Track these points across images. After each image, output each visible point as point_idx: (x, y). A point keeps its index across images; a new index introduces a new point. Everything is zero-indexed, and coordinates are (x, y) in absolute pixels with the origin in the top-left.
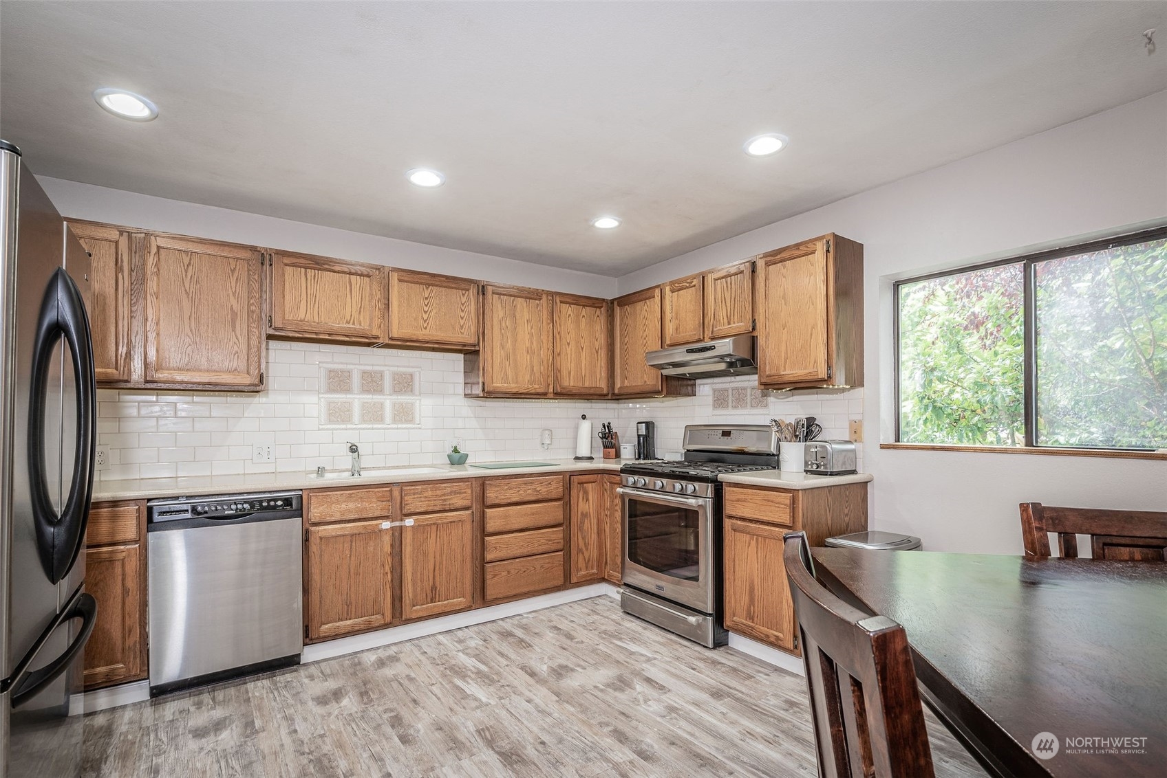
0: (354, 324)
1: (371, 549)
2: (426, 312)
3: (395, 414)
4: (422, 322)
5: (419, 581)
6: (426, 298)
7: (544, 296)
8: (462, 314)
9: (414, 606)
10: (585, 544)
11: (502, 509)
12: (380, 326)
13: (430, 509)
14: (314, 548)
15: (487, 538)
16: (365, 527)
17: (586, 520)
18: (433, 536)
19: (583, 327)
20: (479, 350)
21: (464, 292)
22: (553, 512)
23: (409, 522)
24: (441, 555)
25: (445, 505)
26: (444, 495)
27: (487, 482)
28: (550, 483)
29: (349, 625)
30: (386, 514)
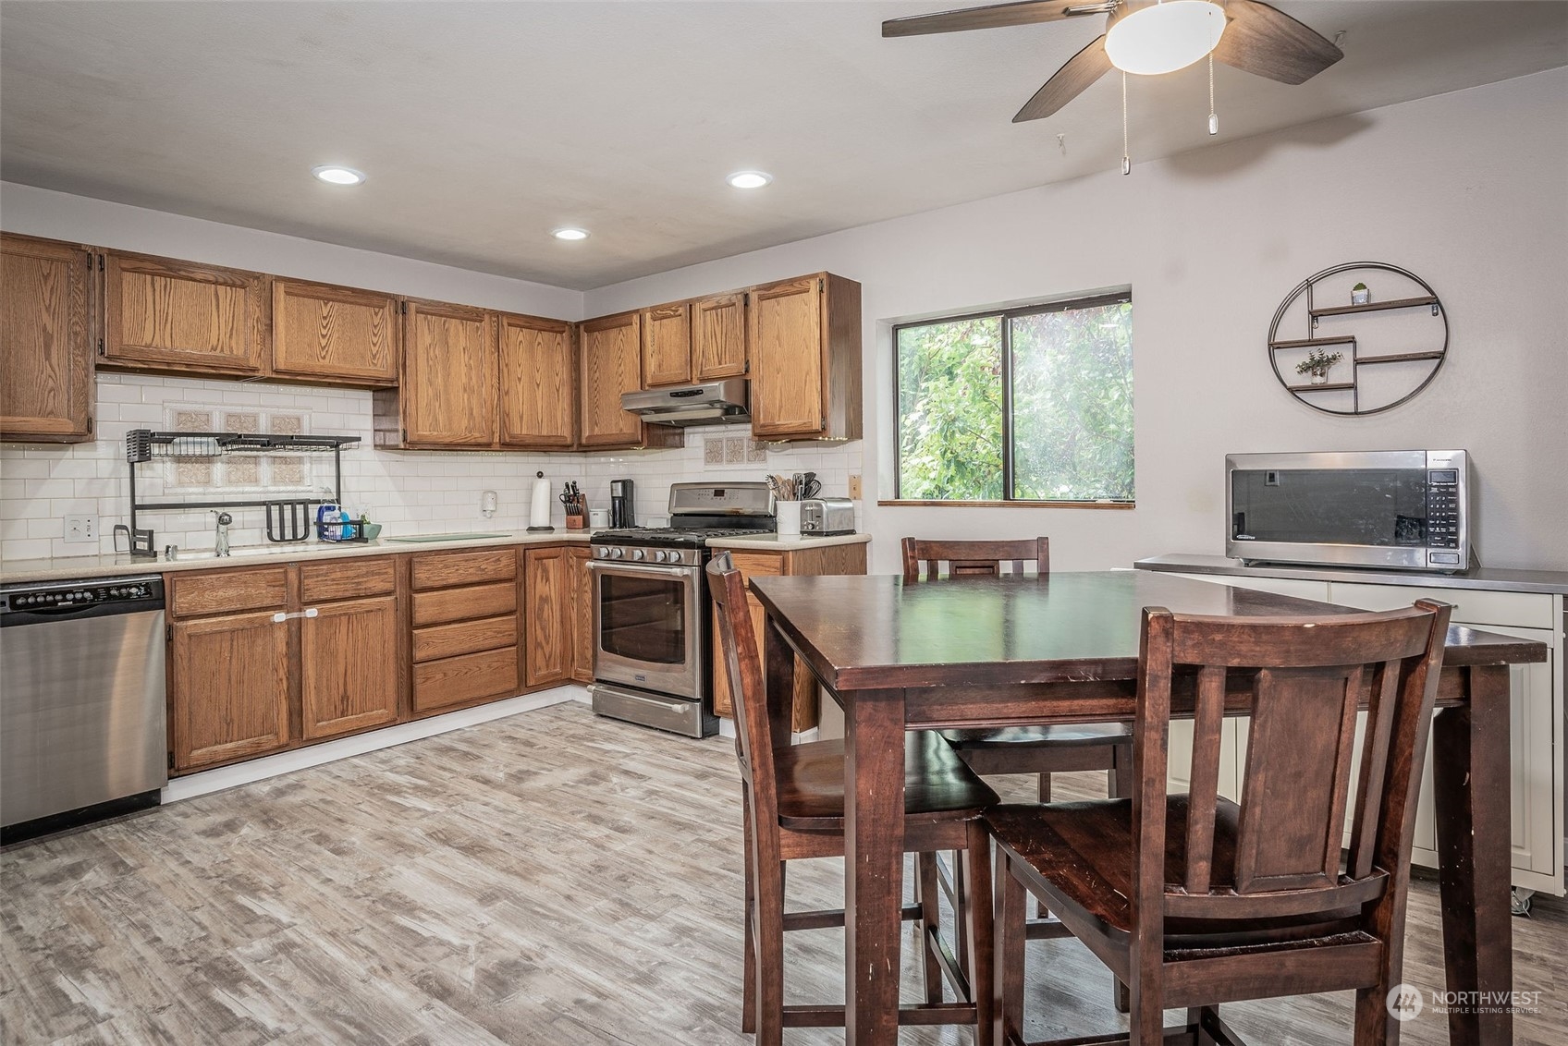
0: (222, 350)
1: (259, 649)
2: (324, 336)
3: (275, 472)
4: (318, 349)
5: (325, 690)
6: (325, 318)
7: (487, 317)
8: (375, 340)
9: (318, 721)
10: (545, 636)
11: (435, 593)
12: (260, 354)
13: (340, 595)
14: (180, 649)
15: (415, 632)
16: (250, 620)
17: (546, 606)
18: (344, 630)
19: (539, 358)
20: (398, 387)
21: (377, 310)
22: (502, 596)
23: (312, 612)
24: (354, 655)
25: (359, 589)
26: (358, 576)
27: (415, 560)
28: (499, 560)
29: (230, 749)
30: (279, 603)
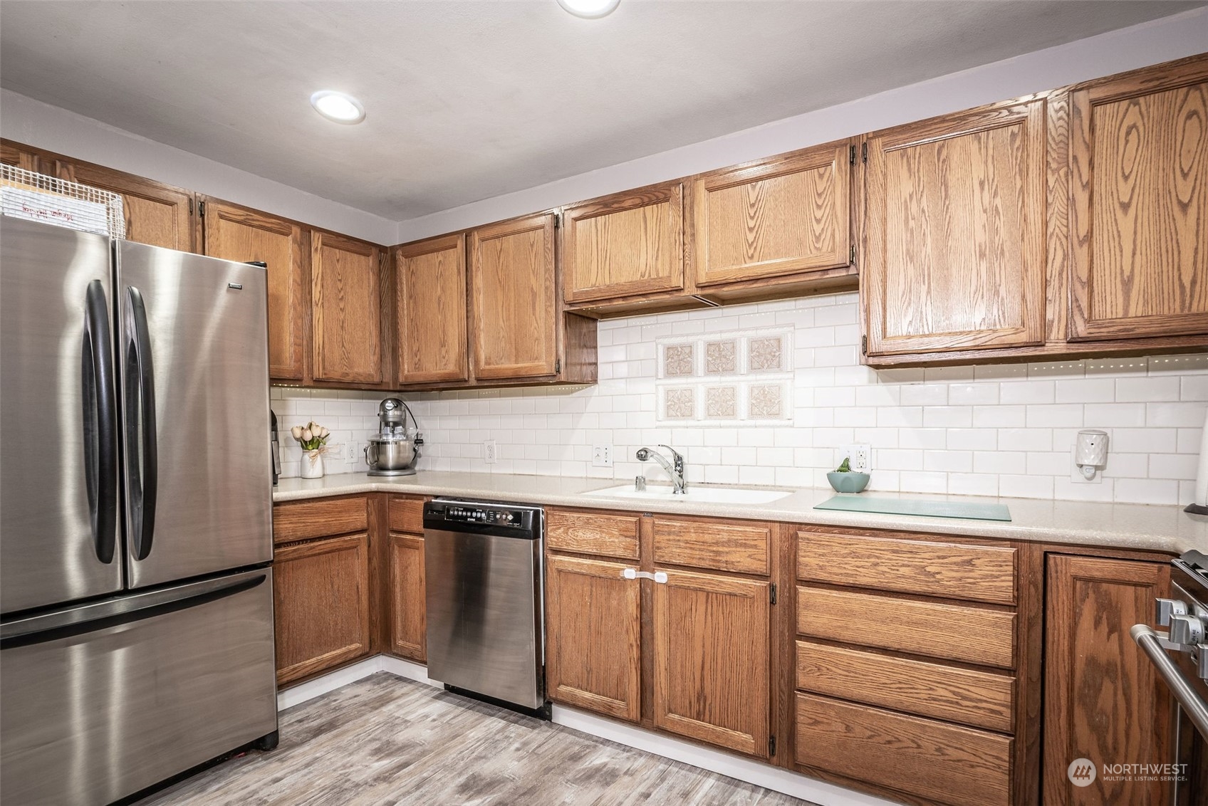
1: (614, 603)
2: (751, 230)
3: (753, 404)
4: (745, 247)
5: (680, 677)
6: (752, 205)
8: (819, 214)
9: (670, 711)
11: (835, 593)
13: (694, 563)
14: (550, 582)
15: (801, 644)
16: (604, 569)
18: (702, 608)
20: (857, 274)
21: (822, 171)
23: (661, 577)
24: (714, 646)
25: (719, 561)
27: (801, 534)
30: (631, 557)
